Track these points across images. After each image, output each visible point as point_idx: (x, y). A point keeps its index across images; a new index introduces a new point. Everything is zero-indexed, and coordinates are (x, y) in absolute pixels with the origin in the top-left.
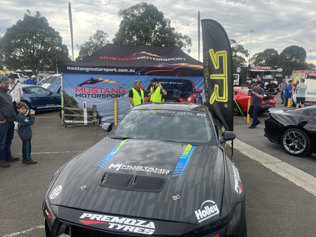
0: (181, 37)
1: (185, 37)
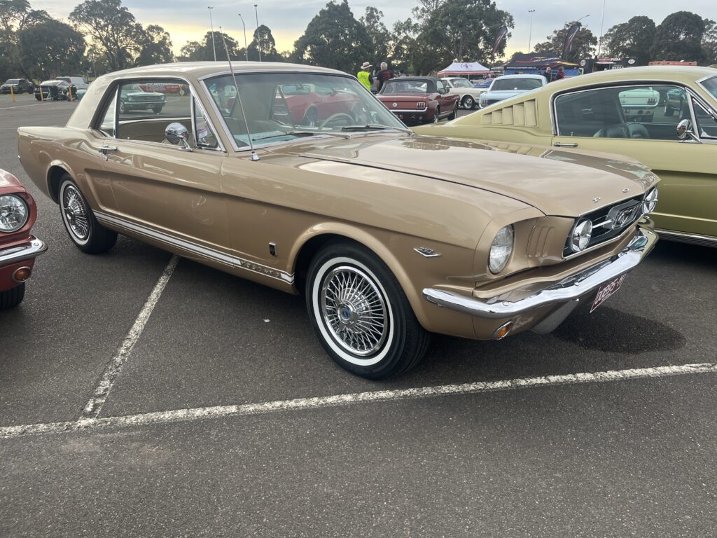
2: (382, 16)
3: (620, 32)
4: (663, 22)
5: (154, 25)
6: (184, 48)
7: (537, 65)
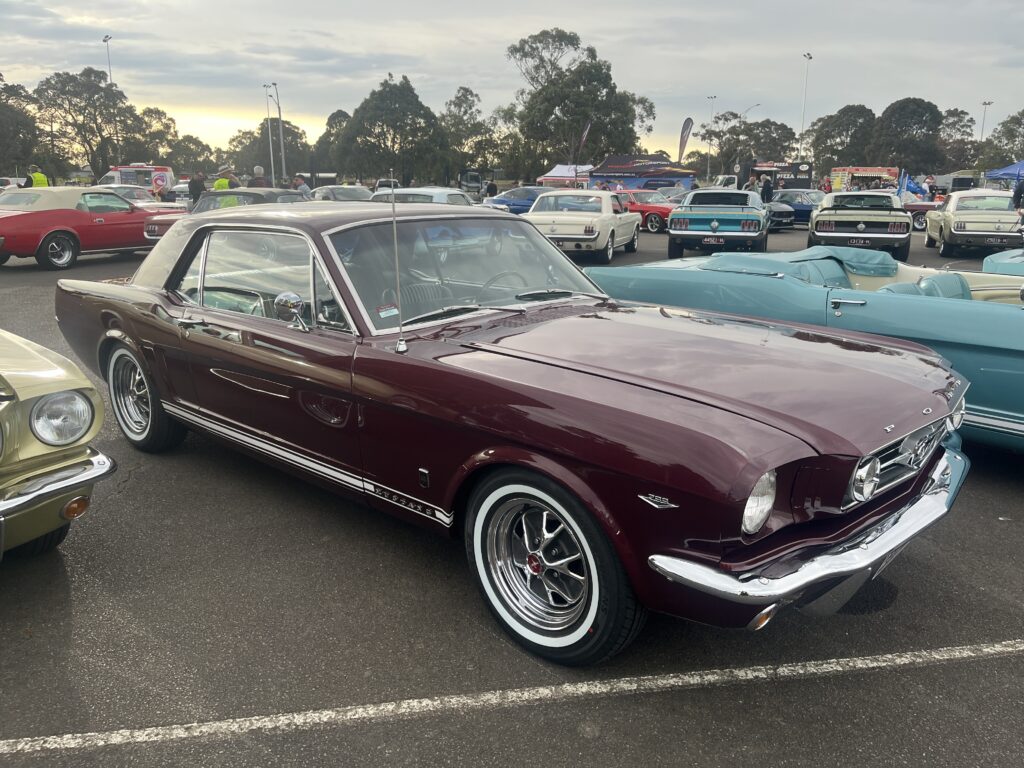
0: (634, 101)
1: (642, 101)
2: (479, 100)
3: (826, 128)
4: (884, 113)
5: (152, 107)
6: (234, 140)
7: (637, 170)
